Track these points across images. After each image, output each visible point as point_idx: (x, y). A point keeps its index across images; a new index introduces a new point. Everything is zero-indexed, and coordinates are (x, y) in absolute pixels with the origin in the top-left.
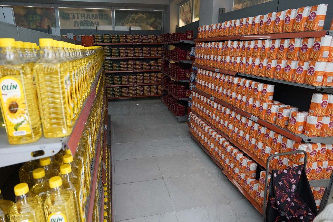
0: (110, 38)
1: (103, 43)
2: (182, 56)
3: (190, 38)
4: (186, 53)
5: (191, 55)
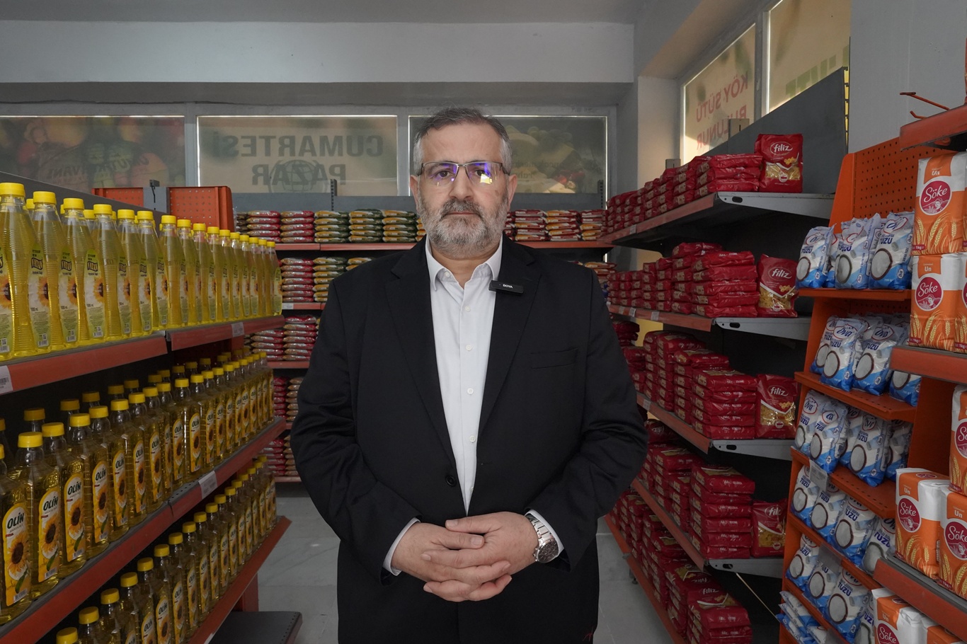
0: (378, 222)
1: (348, 242)
2: (735, 291)
3: (782, 178)
4: (757, 271)
5: (803, 280)
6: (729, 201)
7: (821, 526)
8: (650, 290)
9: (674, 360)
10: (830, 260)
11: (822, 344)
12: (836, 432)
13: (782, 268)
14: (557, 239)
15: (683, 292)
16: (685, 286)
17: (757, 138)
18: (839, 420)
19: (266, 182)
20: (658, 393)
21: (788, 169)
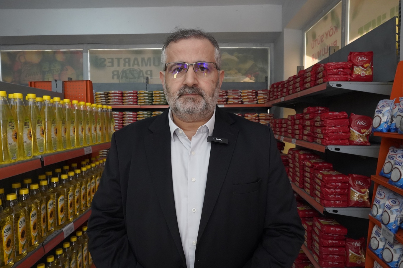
2: (338, 132)
3: (363, 74)
4: (349, 121)
5: (377, 128)
6: (335, 86)
7: (389, 261)
8: (291, 128)
9: (304, 164)
10: (392, 117)
11: (386, 161)
12: (398, 211)
13: (362, 120)
14: (246, 103)
15: (309, 131)
16: (310, 128)
17: (349, 54)
18: (400, 205)
19: (118, 78)
20: (295, 179)
21: (365, 70)
